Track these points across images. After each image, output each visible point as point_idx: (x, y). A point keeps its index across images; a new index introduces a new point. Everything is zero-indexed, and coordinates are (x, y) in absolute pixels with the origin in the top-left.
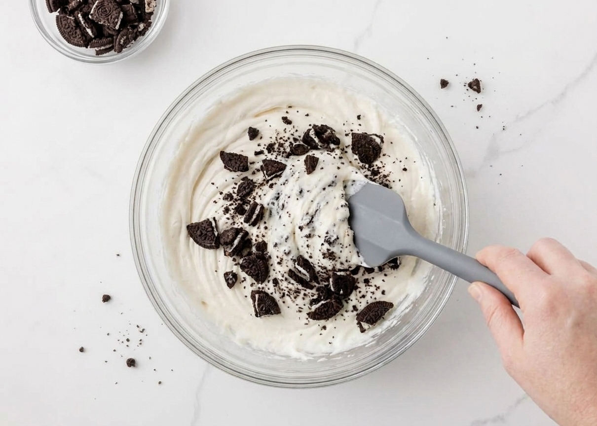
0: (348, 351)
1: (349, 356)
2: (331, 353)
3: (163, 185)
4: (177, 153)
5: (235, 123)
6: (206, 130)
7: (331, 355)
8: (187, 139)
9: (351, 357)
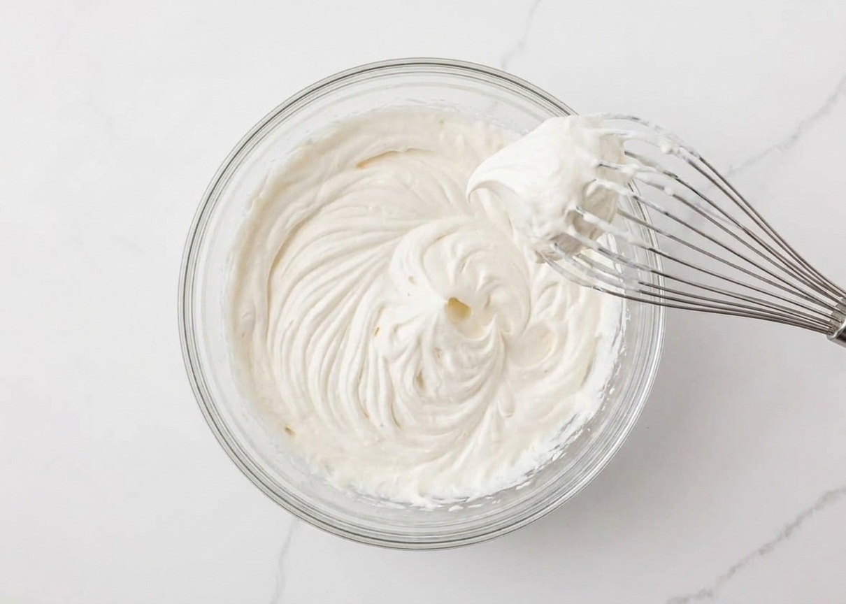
0: (493, 495)
1: (494, 502)
2: (468, 498)
3: (228, 260)
4: (249, 213)
5: (331, 176)
6: (289, 184)
7: (468, 500)
8: (262, 195)
9: (496, 504)
